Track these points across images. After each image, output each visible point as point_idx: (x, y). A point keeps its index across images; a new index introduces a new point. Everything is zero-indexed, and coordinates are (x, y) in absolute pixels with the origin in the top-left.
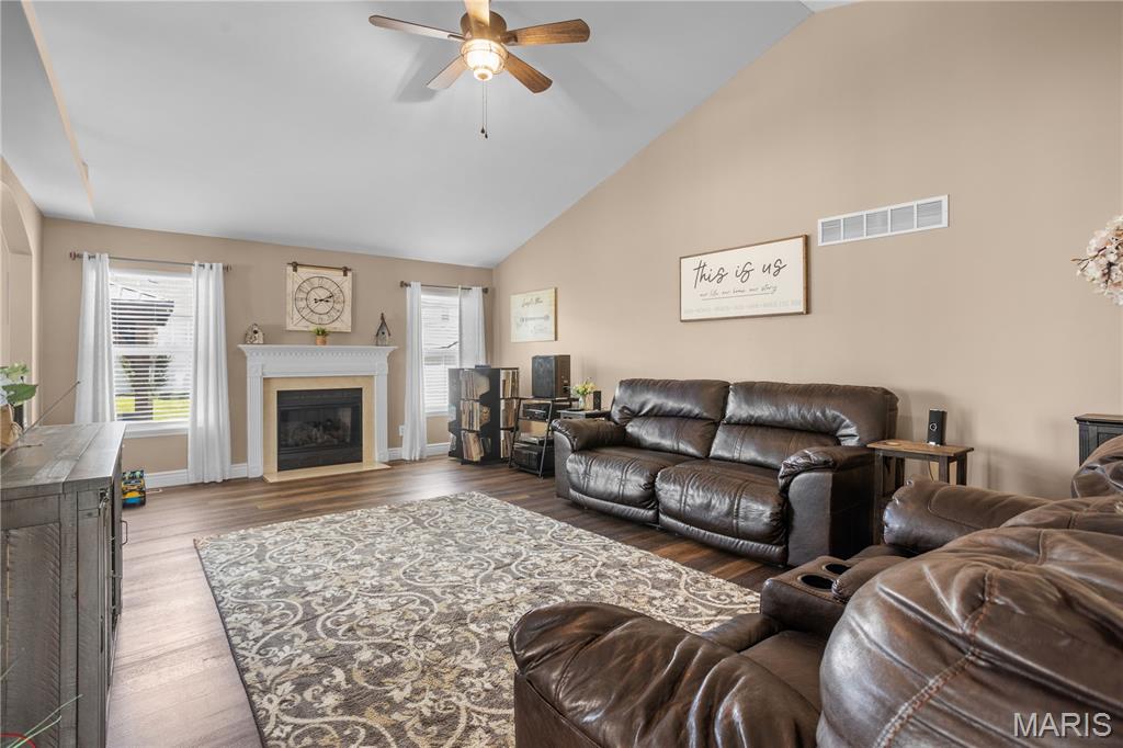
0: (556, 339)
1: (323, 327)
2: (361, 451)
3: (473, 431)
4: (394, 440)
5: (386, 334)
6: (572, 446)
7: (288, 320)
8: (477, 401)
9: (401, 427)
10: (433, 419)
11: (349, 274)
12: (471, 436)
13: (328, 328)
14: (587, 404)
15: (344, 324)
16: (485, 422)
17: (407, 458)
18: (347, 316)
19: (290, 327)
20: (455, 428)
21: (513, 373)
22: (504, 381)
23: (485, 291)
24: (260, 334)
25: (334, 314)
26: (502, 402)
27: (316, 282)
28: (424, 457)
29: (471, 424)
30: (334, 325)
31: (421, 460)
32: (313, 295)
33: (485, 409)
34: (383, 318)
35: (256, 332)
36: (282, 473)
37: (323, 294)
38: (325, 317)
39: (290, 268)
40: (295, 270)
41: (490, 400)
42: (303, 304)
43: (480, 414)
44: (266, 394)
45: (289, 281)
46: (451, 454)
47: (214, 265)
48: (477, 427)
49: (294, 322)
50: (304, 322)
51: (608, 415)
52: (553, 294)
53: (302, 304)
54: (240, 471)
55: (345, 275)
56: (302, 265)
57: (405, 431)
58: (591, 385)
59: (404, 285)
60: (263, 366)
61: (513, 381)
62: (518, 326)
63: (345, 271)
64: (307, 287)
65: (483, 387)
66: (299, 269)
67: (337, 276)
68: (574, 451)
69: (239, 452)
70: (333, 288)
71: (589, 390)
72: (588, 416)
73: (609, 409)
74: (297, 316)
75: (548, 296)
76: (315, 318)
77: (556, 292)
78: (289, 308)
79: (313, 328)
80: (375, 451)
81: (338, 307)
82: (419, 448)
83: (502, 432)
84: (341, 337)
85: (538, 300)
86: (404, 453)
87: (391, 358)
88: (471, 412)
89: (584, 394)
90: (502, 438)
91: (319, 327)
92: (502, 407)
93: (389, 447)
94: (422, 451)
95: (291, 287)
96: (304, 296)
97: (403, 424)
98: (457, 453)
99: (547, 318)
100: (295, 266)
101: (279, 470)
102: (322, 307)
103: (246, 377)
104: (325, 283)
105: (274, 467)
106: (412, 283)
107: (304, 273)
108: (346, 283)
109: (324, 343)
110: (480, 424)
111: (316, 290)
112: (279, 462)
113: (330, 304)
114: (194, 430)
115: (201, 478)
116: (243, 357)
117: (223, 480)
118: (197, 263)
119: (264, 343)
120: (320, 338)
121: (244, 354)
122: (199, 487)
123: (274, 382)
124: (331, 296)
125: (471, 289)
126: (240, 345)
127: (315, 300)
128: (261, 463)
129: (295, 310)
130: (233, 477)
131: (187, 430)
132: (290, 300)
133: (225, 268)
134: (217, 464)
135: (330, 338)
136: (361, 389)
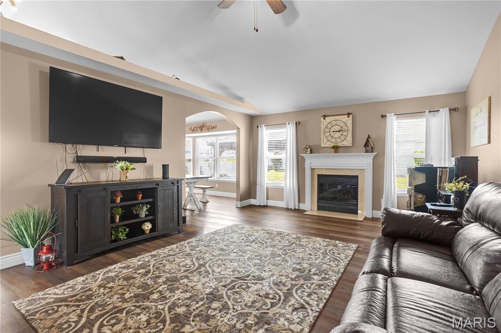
0: (489, 142)
2: (357, 209)
4: (377, 207)
5: (370, 146)
7: (322, 142)
8: (413, 189)
9: (381, 200)
10: (400, 198)
11: (351, 116)
13: (340, 145)
15: (348, 142)
18: (350, 138)
19: (323, 145)
23: (455, 110)
24: (309, 149)
25: (343, 137)
27: (334, 123)
30: (342, 143)
32: (333, 129)
33: (420, 196)
34: (368, 137)
35: (307, 148)
37: (337, 128)
38: (339, 139)
39: (322, 118)
40: (324, 119)
43: (415, 199)
44: (312, 175)
45: (322, 124)
47: (293, 122)
49: (325, 143)
50: (329, 143)
53: (328, 134)
54: (302, 206)
55: (348, 117)
56: (328, 116)
59: (384, 116)
60: (311, 163)
62: (474, 133)
63: (349, 114)
64: (329, 126)
65: (420, 180)
66: (326, 118)
67: (344, 118)
69: (301, 198)
70: (342, 125)
74: (325, 140)
75: (485, 105)
76: (334, 140)
78: (322, 137)
79: (332, 145)
80: (365, 211)
81: (345, 134)
84: (346, 149)
85: (481, 110)
87: (375, 159)
91: (336, 144)
93: (373, 210)
95: (323, 127)
96: (328, 130)
100: (325, 117)
101: (318, 210)
102: (337, 135)
103: (305, 168)
104: (338, 123)
105: (316, 208)
106: (388, 115)
107: (328, 119)
108: (349, 121)
109: (336, 152)
110: (415, 205)
111: (334, 127)
112: (318, 206)
113: (341, 133)
114: (286, 187)
115: (288, 206)
116: (304, 159)
117: (295, 209)
118: (287, 123)
119: (311, 153)
120: (333, 150)
121: (304, 158)
122: (287, 209)
123: (316, 170)
124: (341, 129)
125: (439, 111)
126: (301, 155)
127: (333, 132)
128: (310, 205)
129: (325, 137)
130: (300, 208)
131: (283, 187)
132: (322, 133)
133: (296, 123)
134: (293, 202)
135: (340, 150)
136: (358, 176)
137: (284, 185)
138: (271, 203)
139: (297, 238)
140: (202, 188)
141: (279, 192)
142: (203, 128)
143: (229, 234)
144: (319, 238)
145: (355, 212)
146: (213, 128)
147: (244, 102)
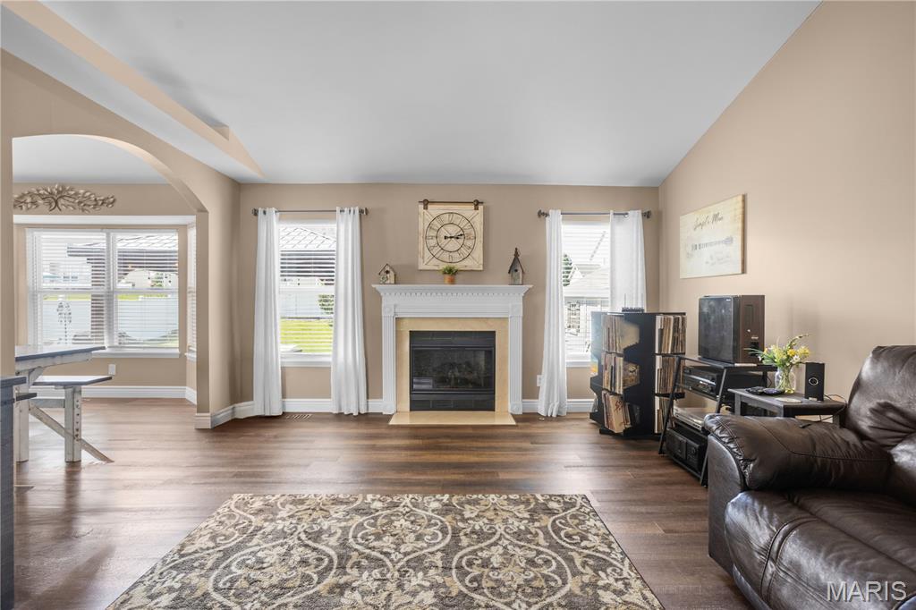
0: (744, 271)
1: (452, 265)
2: (494, 399)
3: (615, 394)
4: (530, 391)
5: (520, 271)
6: (743, 475)
7: (420, 260)
8: (620, 355)
9: (538, 376)
10: (573, 370)
11: (481, 207)
12: (612, 400)
13: (458, 266)
14: (790, 386)
15: (475, 262)
16: (630, 384)
17: (543, 414)
18: (478, 253)
19: (422, 266)
20: (596, 384)
21: (676, 321)
22: (661, 331)
23: (647, 215)
24: (392, 274)
25: (465, 252)
26: (658, 359)
27: (446, 218)
28: (564, 414)
29: (613, 384)
30: (464, 263)
31: (559, 418)
32: (444, 233)
33: (632, 367)
34: (516, 254)
35: (387, 272)
36: (413, 412)
37: (453, 231)
38: (456, 255)
39: (421, 206)
40: (426, 208)
41: (640, 355)
42: (433, 242)
43: (624, 374)
44: (398, 334)
45: (420, 220)
46: (593, 416)
47: (352, 209)
48: (619, 390)
49: (426, 262)
50: (435, 261)
51: (841, 413)
52: (740, 204)
54: (376, 406)
55: (476, 209)
56: (433, 202)
57: (542, 382)
58: (802, 350)
59: (543, 214)
60: (395, 306)
61: (676, 329)
62: (689, 256)
63: (477, 204)
64: (437, 224)
65: (631, 337)
66: (430, 206)
67: (468, 210)
68: (745, 488)
69: (372, 386)
70: (464, 224)
71: (796, 359)
72: (790, 411)
73: (845, 400)
74: (427, 254)
75: (732, 209)
76: (445, 256)
77: (744, 201)
78: (421, 247)
79: (443, 266)
80: (509, 402)
81: (469, 243)
82: (556, 404)
83: (657, 399)
84: (473, 276)
85: (716, 217)
86: (540, 406)
87: (528, 297)
88: (613, 369)
89: (787, 364)
90: (657, 407)
91: (448, 265)
92: (658, 366)
93: (523, 398)
94: (560, 407)
95: (422, 226)
96: (434, 234)
97: (541, 374)
98: (598, 417)
99: (729, 240)
100: (426, 203)
101: (411, 410)
102: (453, 245)
103: (381, 317)
104: (457, 220)
105: (406, 405)
106: (551, 212)
107: (434, 210)
108: (478, 217)
109: (452, 282)
110: (624, 386)
111: (446, 227)
112: (412, 402)
113: (461, 241)
114: (336, 364)
115: (340, 409)
116: (378, 297)
117: (359, 413)
118: (338, 209)
119: (395, 283)
120: (447, 277)
121: (379, 293)
122: (340, 417)
123: (405, 322)
124: (461, 232)
125: (627, 214)
126: (374, 286)
127: (446, 238)
128: (393, 401)
129: (426, 249)
130: (370, 411)
131: (329, 363)
132: (421, 239)
133: (361, 212)
134: (353, 398)
135: (459, 277)
136: (494, 332)
137: (330, 359)
138: (295, 405)
139: (447, 509)
140: (65, 385)
141: (315, 377)
142: (61, 201)
143: (238, 547)
144: (492, 496)
145: (489, 406)
146: (103, 204)
147: (227, 138)
